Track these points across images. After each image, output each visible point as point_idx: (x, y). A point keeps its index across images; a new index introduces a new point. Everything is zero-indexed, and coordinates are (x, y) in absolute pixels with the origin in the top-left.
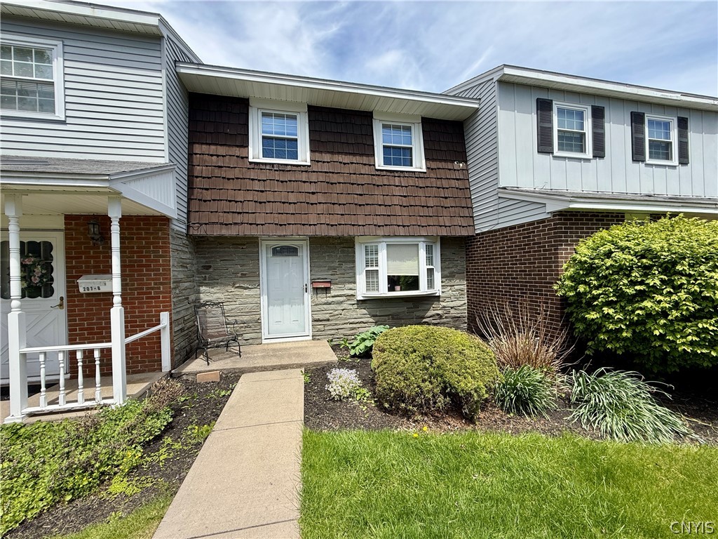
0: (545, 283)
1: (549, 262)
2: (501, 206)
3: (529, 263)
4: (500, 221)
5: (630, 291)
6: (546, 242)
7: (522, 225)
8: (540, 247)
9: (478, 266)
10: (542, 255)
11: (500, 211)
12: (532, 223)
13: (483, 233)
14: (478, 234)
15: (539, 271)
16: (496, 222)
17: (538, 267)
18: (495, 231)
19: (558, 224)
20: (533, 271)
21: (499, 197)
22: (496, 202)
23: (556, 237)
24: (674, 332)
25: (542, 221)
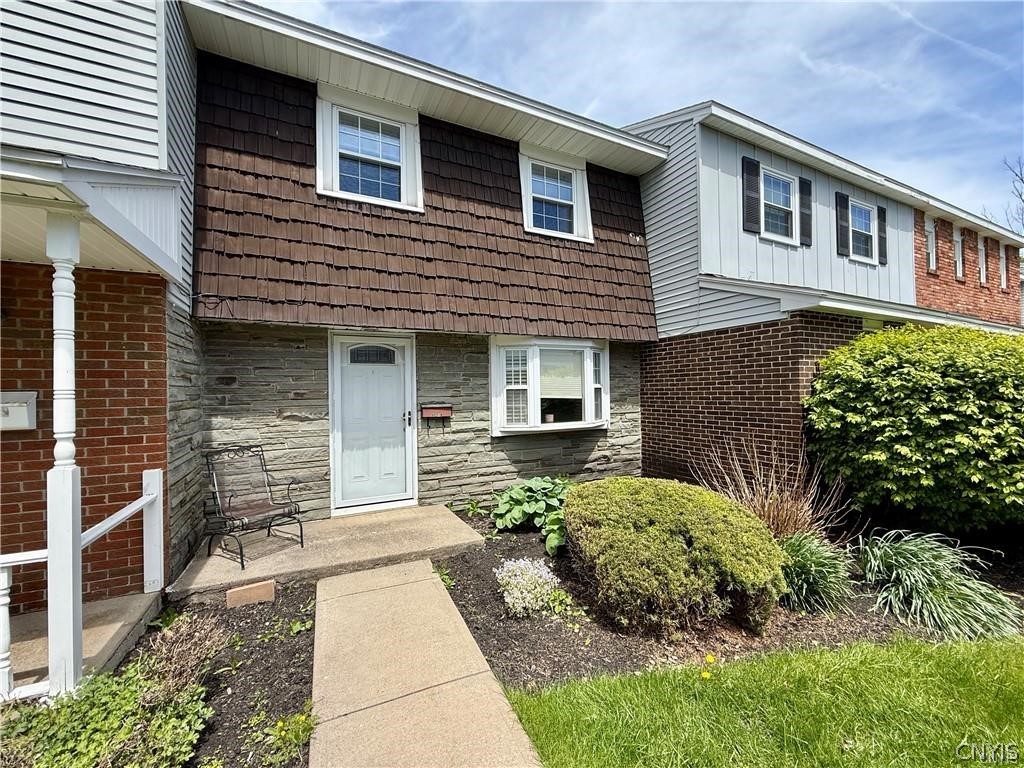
0: (776, 410)
1: (783, 381)
2: (702, 300)
3: (750, 382)
4: (702, 321)
5: (934, 422)
6: (779, 353)
7: (739, 329)
8: (769, 360)
9: (662, 385)
10: (773, 370)
11: (702, 307)
12: (756, 326)
13: (670, 339)
14: (662, 340)
15: (766, 393)
16: (694, 323)
17: (764, 387)
18: (693, 336)
19: (798, 328)
20: (758, 393)
21: (701, 288)
22: (696, 294)
23: (795, 346)
24: (996, 478)
25: (774, 323)
